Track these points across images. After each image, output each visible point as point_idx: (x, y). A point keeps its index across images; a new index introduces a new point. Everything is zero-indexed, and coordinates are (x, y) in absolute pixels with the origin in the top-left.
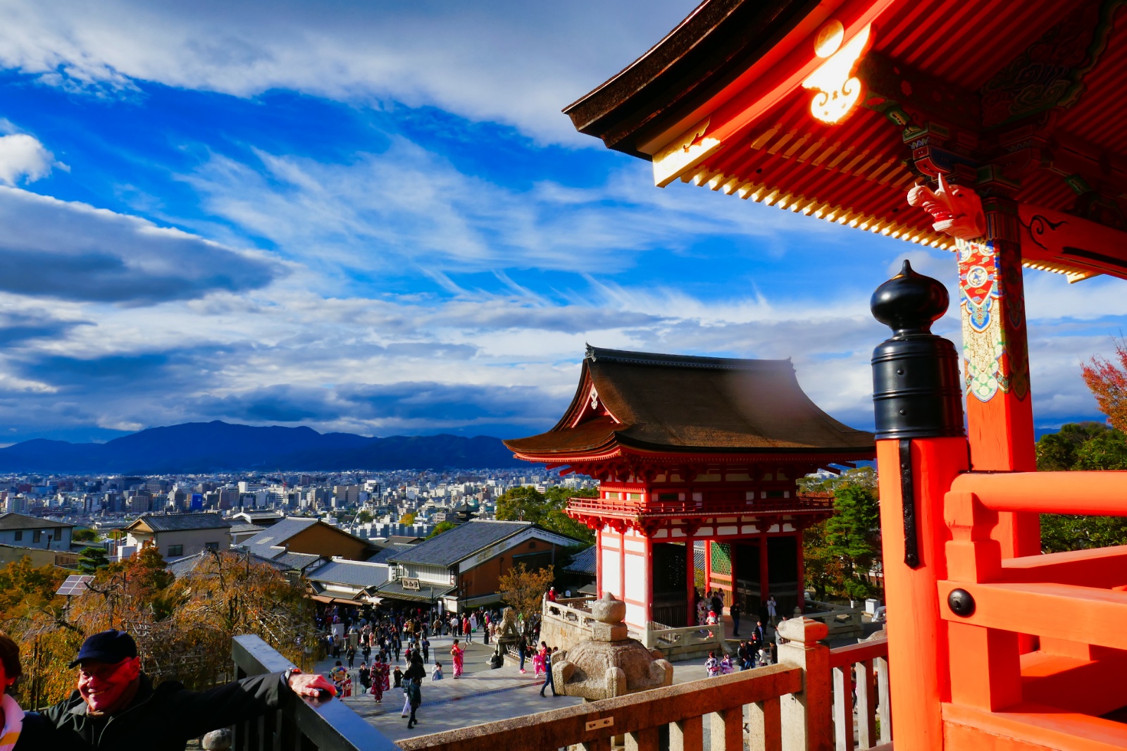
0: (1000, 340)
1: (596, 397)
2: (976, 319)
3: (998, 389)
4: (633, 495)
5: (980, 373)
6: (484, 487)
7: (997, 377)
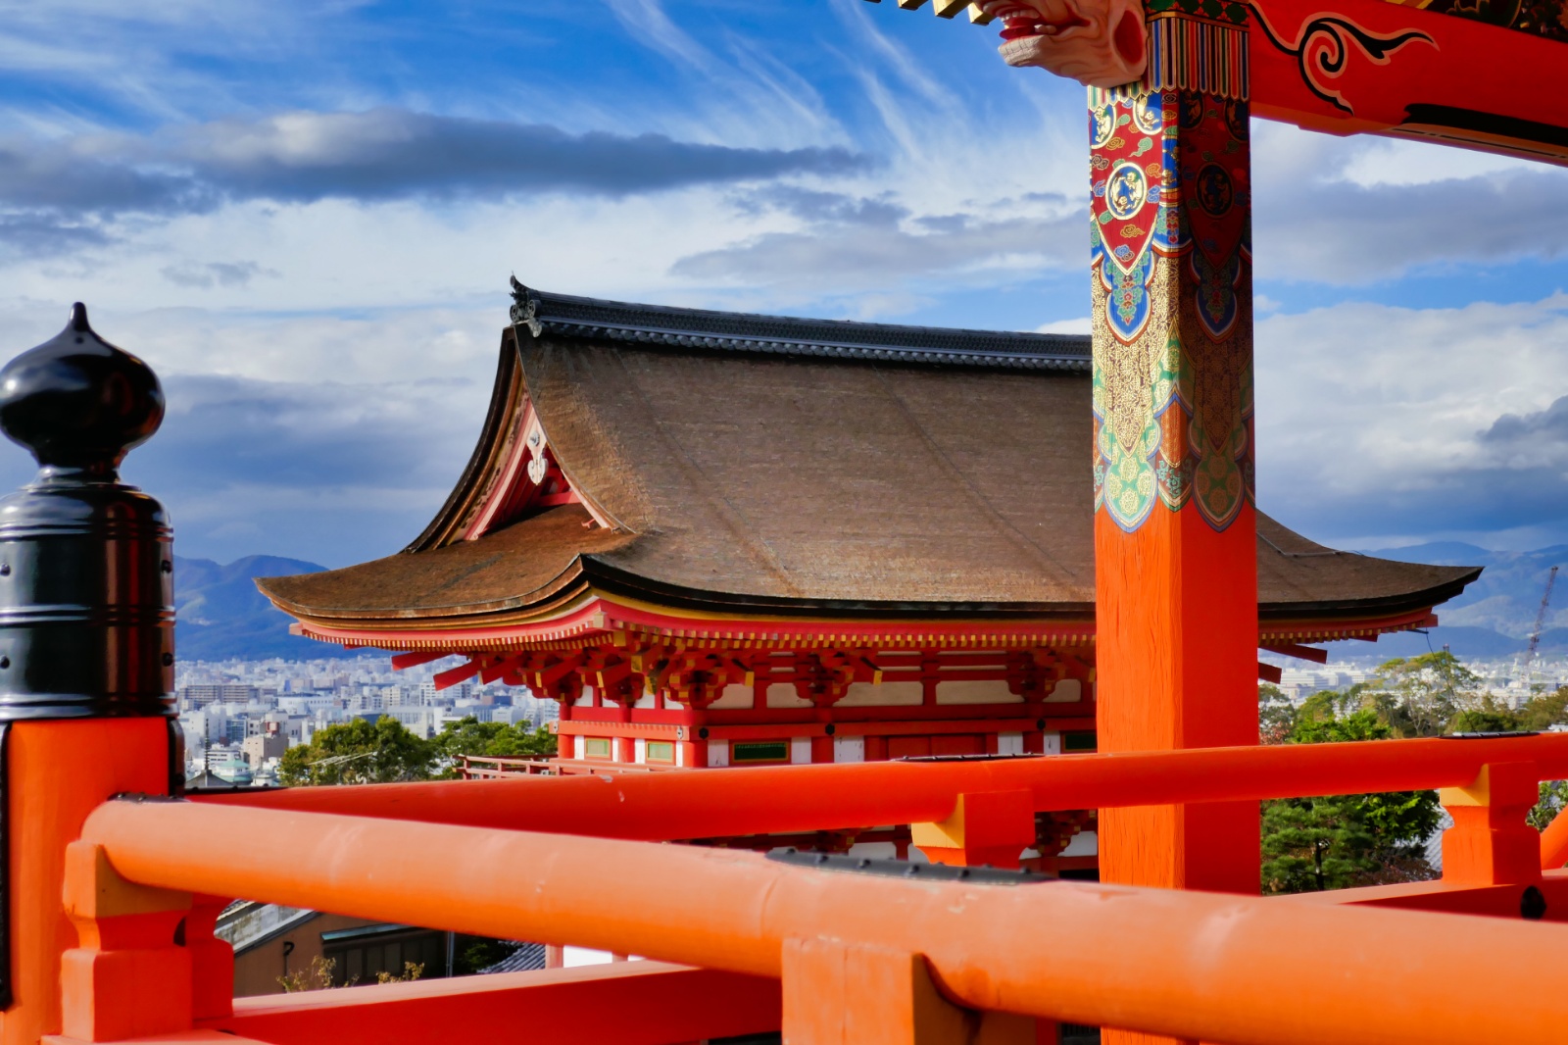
0: (1166, 367)
1: (542, 446)
2: (1121, 307)
3: (1158, 500)
4: (654, 745)
5: (1123, 455)
6: (269, 717)
7: (1156, 467)
